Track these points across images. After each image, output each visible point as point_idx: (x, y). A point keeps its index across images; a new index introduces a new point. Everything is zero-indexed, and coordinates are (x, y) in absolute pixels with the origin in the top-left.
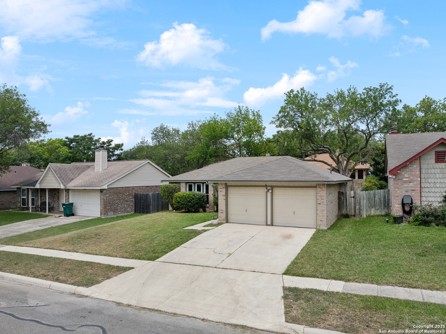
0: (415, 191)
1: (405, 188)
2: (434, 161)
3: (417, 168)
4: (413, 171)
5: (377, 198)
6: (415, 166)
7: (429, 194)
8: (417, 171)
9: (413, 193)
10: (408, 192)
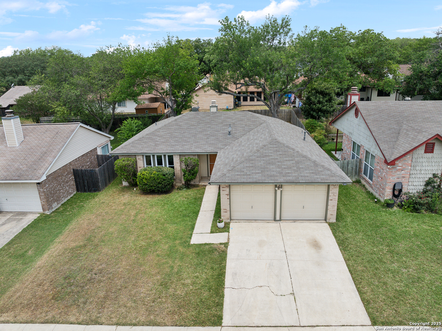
0: (405, 177)
1: (397, 176)
2: (423, 151)
3: (410, 158)
4: (406, 161)
5: (349, 167)
6: (408, 156)
7: (414, 180)
8: (409, 161)
9: (403, 180)
10: (399, 178)
